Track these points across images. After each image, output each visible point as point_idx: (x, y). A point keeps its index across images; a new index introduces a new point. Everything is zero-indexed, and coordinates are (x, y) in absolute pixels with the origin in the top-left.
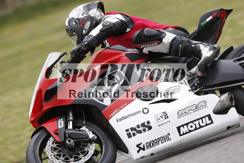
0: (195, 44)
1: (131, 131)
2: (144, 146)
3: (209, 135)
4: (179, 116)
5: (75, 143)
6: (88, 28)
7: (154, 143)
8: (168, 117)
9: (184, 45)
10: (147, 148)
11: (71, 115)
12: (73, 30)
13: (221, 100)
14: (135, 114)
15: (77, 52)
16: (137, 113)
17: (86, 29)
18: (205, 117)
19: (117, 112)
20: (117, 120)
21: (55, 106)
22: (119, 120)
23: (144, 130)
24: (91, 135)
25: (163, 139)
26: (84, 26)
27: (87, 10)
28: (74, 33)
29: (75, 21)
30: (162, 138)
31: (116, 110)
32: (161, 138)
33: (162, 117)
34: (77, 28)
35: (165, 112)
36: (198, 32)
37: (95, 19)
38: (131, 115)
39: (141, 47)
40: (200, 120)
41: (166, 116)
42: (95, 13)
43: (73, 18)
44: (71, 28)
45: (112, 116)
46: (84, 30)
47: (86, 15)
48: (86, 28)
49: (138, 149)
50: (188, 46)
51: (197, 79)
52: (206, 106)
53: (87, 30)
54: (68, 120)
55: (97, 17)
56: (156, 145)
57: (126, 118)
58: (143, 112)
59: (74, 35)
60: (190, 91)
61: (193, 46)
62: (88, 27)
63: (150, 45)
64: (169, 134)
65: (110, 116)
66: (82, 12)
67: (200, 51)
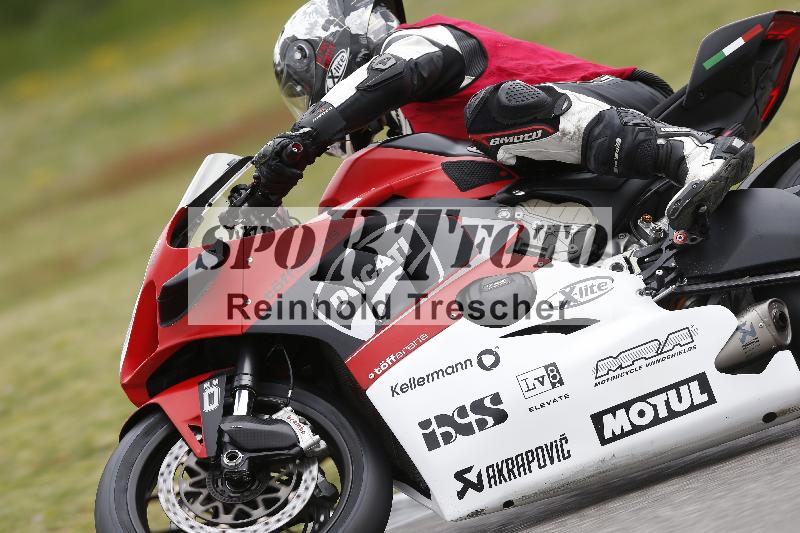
0: (667, 136)
1: (439, 427)
2: (479, 476)
3: (701, 443)
4: (600, 380)
5: (249, 463)
6: (341, 72)
7: (514, 467)
8: (561, 382)
9: (630, 138)
10: (489, 482)
11: (247, 367)
12: (296, 77)
13: (744, 324)
14: (454, 369)
15: (274, 159)
16: (459, 366)
17: (337, 74)
18: (687, 382)
19: (394, 364)
20: (393, 391)
21: (198, 337)
22: (398, 390)
23: (482, 425)
24: (307, 438)
25: (545, 452)
26: (328, 64)
27: (339, 13)
28: (299, 88)
29: (301, 49)
30: (543, 451)
31: (392, 357)
32: (539, 451)
33: (542, 383)
34: (307, 71)
35: (554, 365)
36: (690, 92)
37: (364, 42)
38: (440, 373)
39: (491, 144)
40: (672, 393)
41: (554, 377)
42: (365, 21)
43: (294, 39)
44: (288, 72)
45: (377, 377)
46: (330, 77)
47: (337, 28)
48: (334, 71)
49: (460, 486)
50: (644, 141)
51: (667, 254)
52: (691, 345)
53: (337, 77)
54: (236, 384)
55: (372, 37)
56: (520, 474)
57: (421, 382)
58: (481, 364)
59: (298, 95)
60: (641, 294)
61: (661, 141)
62: (342, 69)
63: (518, 138)
64: (564, 438)
65: (372, 376)
66: (322, 16)
67: (683, 159)
